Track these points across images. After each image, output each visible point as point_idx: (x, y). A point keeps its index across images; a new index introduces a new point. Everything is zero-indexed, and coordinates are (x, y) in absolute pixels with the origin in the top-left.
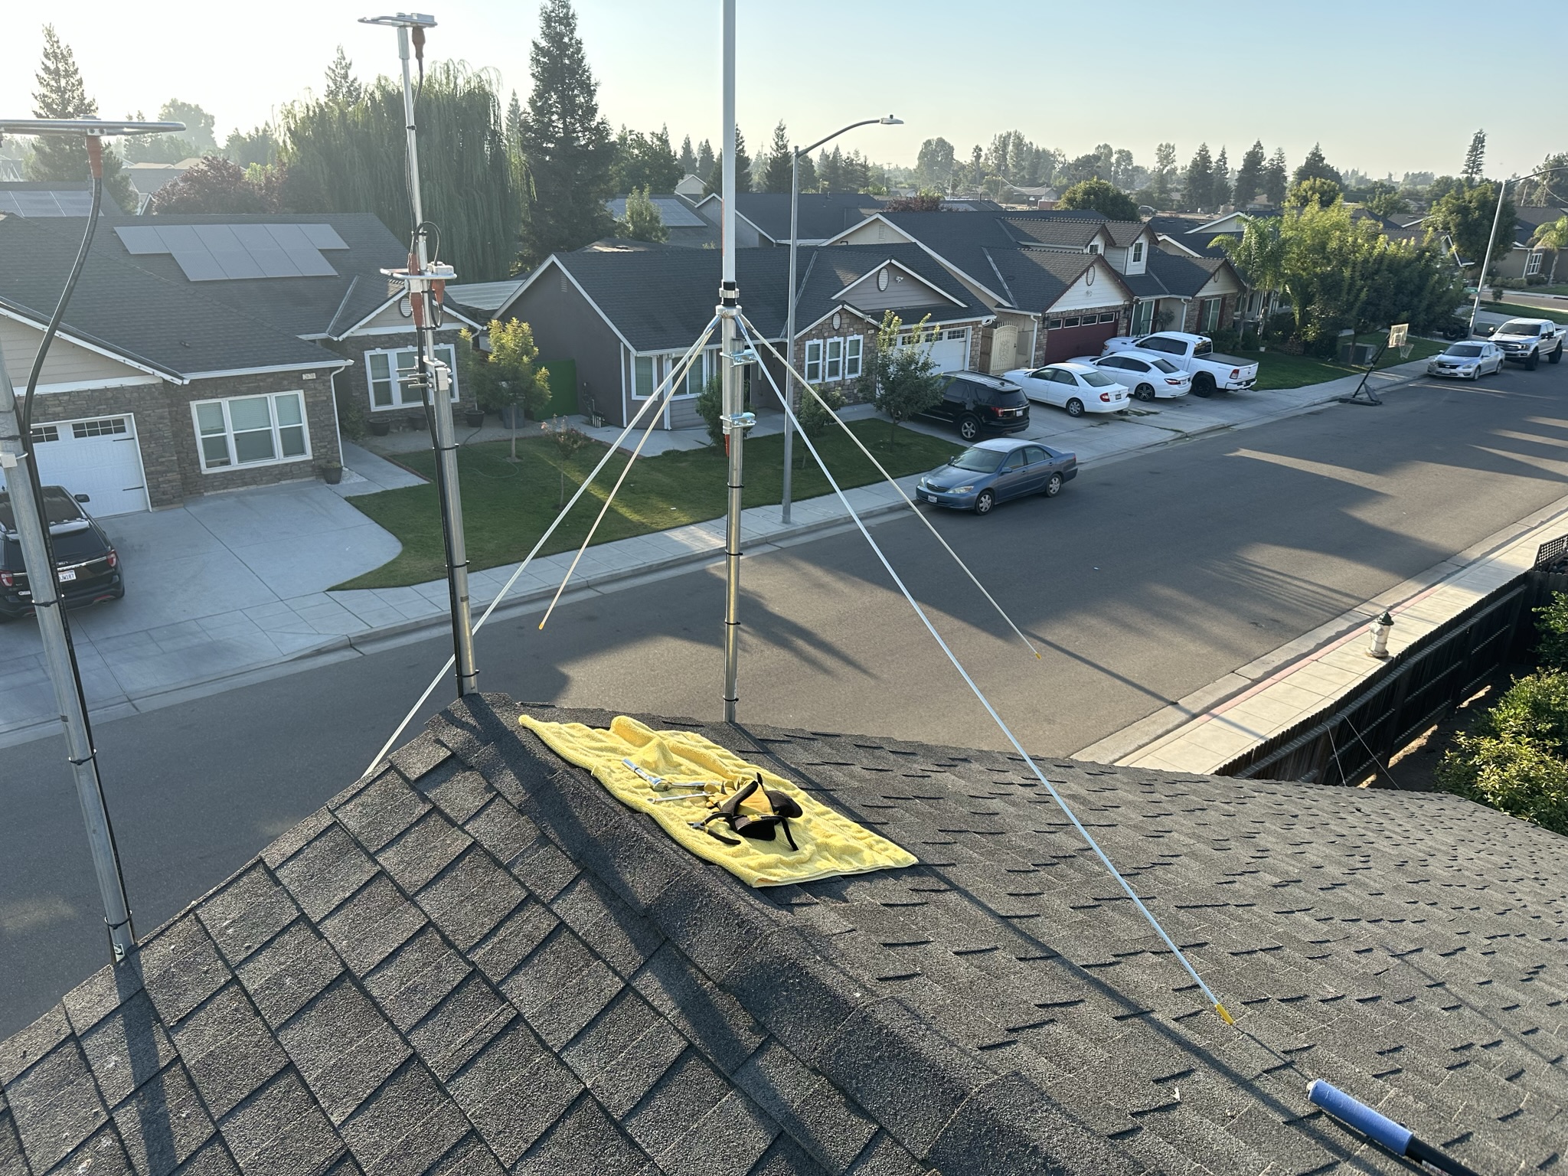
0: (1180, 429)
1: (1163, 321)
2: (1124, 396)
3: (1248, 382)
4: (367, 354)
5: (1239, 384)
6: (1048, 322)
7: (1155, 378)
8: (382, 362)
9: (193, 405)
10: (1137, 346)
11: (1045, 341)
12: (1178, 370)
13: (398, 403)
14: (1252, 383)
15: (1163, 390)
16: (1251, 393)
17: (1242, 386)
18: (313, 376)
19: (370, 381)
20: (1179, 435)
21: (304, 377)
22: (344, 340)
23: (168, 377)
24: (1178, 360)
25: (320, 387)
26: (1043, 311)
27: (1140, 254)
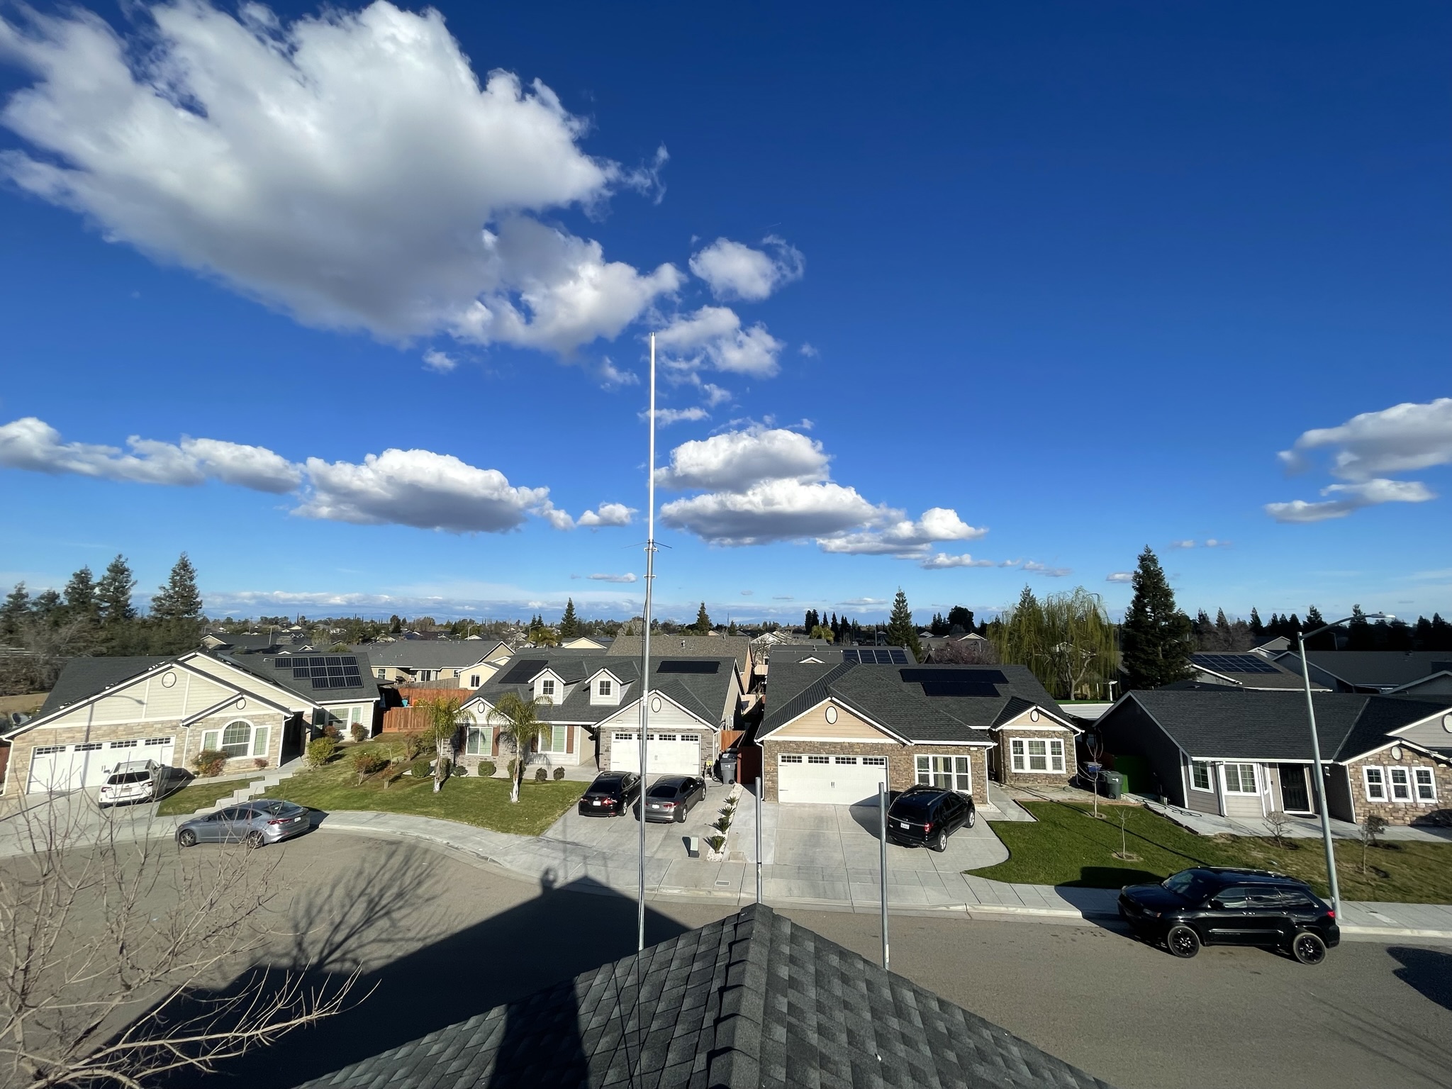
4: (1011, 740)
8: (1018, 745)
9: (916, 756)
13: (1027, 769)
18: (976, 749)
19: (1012, 756)
21: (972, 749)
22: (999, 731)
23: (905, 741)
25: (979, 755)
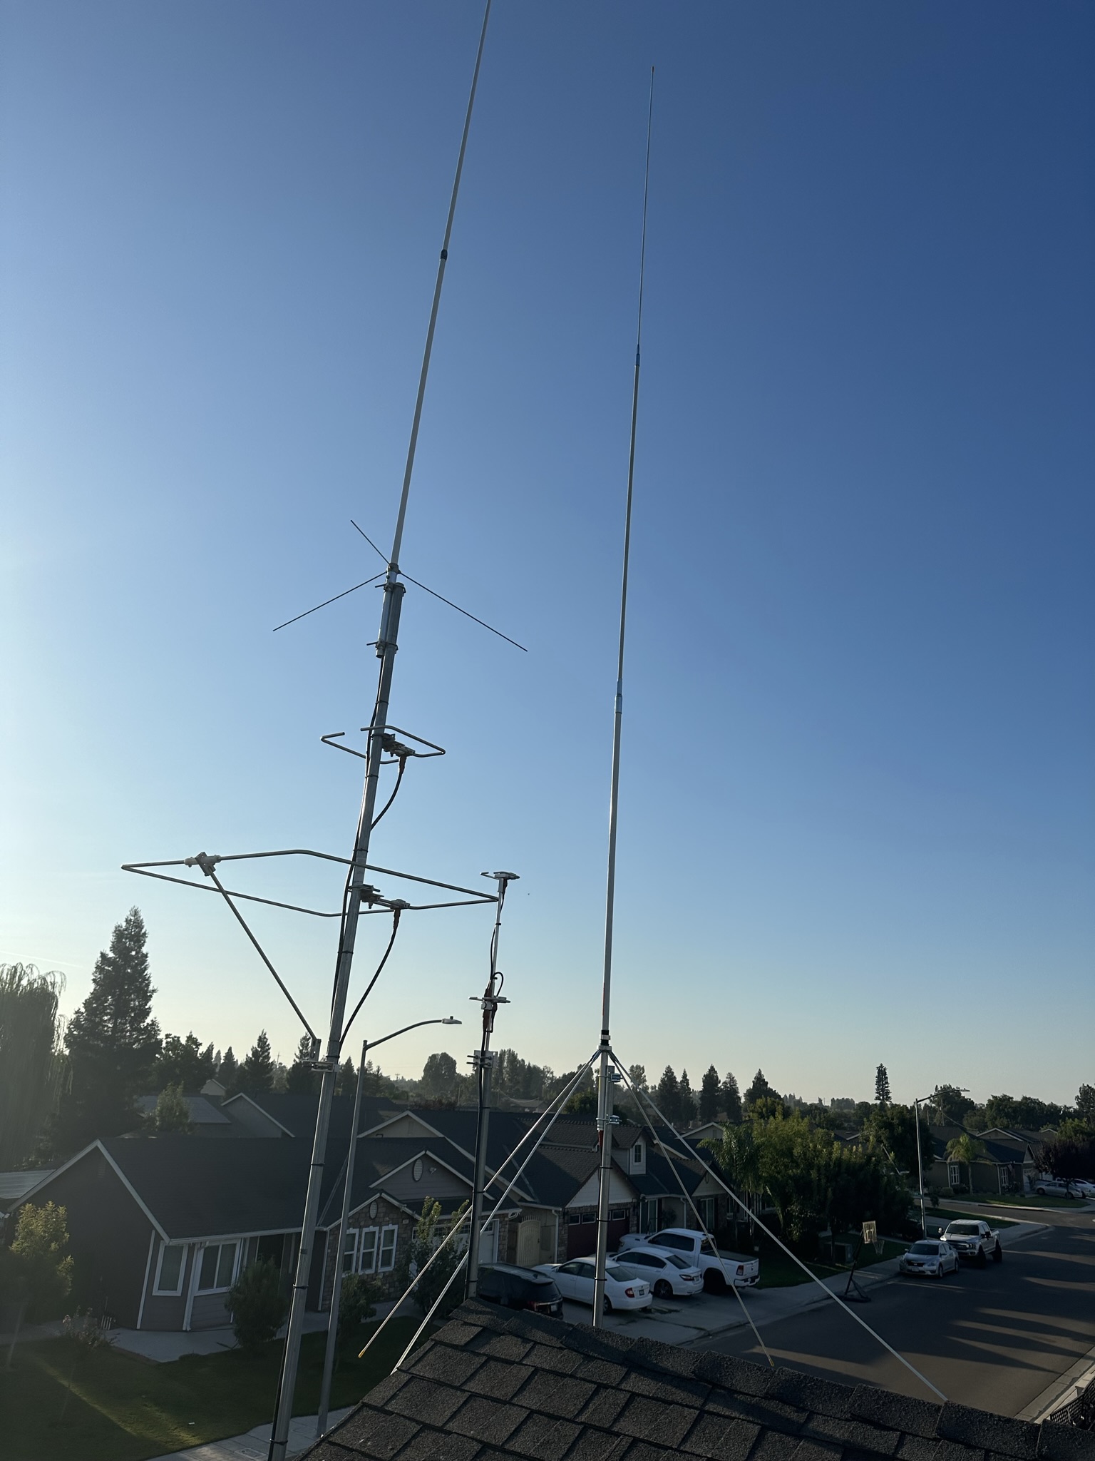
0: (702, 1327)
1: (668, 1218)
2: (646, 1291)
3: (753, 1279)
5: (746, 1280)
6: (569, 1217)
7: (670, 1273)
10: (650, 1242)
11: (566, 1236)
12: (690, 1266)
14: (757, 1280)
15: (681, 1288)
16: (756, 1291)
17: (748, 1283)
20: (703, 1333)
24: (688, 1257)
26: (563, 1206)
27: (640, 1156)
